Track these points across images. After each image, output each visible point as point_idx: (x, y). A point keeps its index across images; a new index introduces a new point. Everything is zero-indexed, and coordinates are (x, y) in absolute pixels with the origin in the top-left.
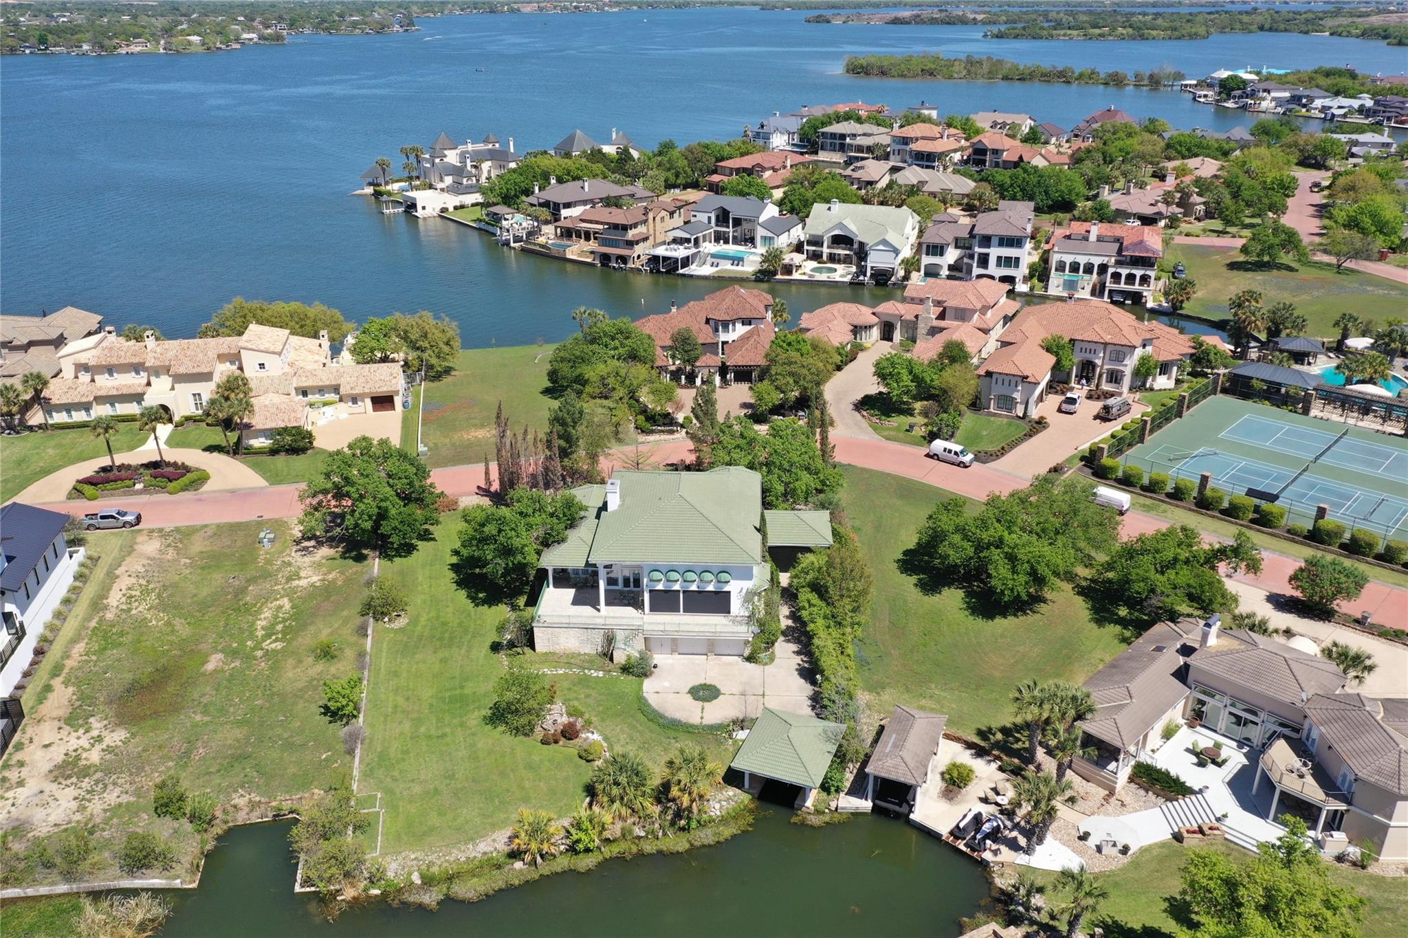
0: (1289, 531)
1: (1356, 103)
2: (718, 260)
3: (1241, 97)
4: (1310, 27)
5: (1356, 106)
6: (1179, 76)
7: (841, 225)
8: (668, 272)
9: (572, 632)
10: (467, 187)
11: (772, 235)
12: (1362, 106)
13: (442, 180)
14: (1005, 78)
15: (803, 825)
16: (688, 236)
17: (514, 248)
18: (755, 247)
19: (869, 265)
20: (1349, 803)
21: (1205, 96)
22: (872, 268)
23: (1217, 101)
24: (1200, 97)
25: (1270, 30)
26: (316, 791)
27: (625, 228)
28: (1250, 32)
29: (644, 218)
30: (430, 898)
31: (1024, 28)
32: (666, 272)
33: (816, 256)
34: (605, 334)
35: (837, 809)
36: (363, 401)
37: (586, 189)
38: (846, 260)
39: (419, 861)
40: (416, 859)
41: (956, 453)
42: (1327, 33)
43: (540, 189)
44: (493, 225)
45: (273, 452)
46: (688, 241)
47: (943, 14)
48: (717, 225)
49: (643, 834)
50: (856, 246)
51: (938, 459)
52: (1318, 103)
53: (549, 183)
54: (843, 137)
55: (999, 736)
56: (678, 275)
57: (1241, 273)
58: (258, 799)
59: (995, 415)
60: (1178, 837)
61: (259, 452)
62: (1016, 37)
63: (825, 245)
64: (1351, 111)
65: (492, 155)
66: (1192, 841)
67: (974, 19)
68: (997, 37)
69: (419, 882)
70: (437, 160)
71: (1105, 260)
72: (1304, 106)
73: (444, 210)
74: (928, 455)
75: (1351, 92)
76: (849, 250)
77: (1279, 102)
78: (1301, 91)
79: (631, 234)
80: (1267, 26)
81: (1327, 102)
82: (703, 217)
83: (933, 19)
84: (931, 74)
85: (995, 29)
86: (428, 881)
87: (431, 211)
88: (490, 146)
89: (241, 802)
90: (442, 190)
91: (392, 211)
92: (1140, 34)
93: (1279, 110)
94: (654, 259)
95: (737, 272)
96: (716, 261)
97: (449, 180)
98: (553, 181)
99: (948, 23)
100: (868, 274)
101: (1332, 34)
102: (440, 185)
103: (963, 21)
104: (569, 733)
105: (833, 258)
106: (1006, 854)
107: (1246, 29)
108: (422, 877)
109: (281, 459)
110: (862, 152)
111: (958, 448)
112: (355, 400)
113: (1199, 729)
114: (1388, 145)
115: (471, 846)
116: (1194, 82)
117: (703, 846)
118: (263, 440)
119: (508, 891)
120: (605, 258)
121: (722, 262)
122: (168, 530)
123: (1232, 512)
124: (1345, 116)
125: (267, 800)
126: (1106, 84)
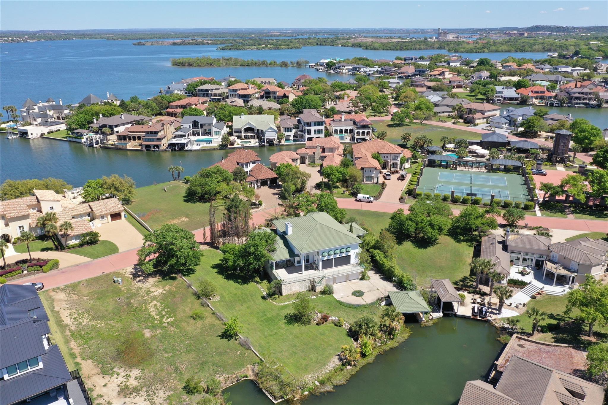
0: (484, 205)
1: (375, 70)
2: (200, 143)
3: (335, 69)
4: (334, 44)
5: (376, 70)
6: (307, 62)
7: (249, 124)
8: (180, 150)
9: (297, 284)
10: (51, 122)
11: (219, 130)
12: (377, 70)
13: (35, 120)
14: (241, 65)
15: (426, 326)
16: (184, 134)
17: (96, 147)
18: (212, 136)
19: (266, 138)
20: (577, 273)
21: (321, 69)
22: (267, 139)
23: (327, 71)
24: (320, 69)
25: (320, 45)
26: (249, 366)
27: (156, 133)
28: (314, 46)
29: (162, 128)
30: (329, 388)
31: (232, 46)
32: (179, 150)
33: (239, 137)
34: (212, 172)
35: (432, 319)
36: (107, 217)
37: (123, 118)
38: (253, 137)
39: (313, 377)
40: (311, 377)
41: (368, 198)
42: (340, 46)
43: (96, 120)
44: (79, 138)
45: (81, 245)
46: (185, 136)
47: (194, 41)
48: (193, 128)
49: (380, 345)
50: (256, 131)
51: (361, 201)
52: (362, 70)
53: (99, 117)
54: (207, 90)
55: (461, 283)
56: (185, 150)
57: (393, 128)
58: (227, 376)
59: (367, 184)
60: (533, 297)
61: (74, 247)
62: (230, 49)
63: (243, 132)
64: (374, 72)
65: (52, 108)
66: (538, 297)
67: (207, 43)
68: (222, 49)
69: (319, 384)
70: (31, 111)
71: (352, 128)
72: (358, 71)
73: (43, 134)
74: (356, 200)
75: (371, 65)
76: (253, 133)
77: (349, 70)
78: (355, 66)
79: (160, 135)
80: (319, 43)
81: (365, 69)
82: (186, 126)
83: (190, 43)
84: (211, 65)
85: (221, 46)
86: (322, 383)
87: (36, 135)
88: (51, 103)
89: (221, 379)
90: (36, 125)
91: (13, 137)
92: (277, 47)
93: (350, 73)
94: (172, 145)
95: (211, 146)
96: (199, 143)
97: (39, 120)
98: (101, 116)
99: (197, 45)
100: (266, 142)
101: (342, 46)
102: (35, 123)
103: (203, 44)
104: (325, 319)
105: (246, 137)
106: (494, 317)
107: (312, 45)
108: (319, 382)
109: (87, 248)
110: (217, 96)
111: (368, 196)
112: (103, 217)
113: (514, 266)
114: (399, 83)
115: (327, 366)
116: (314, 64)
117: (402, 342)
118: (74, 241)
119: (352, 377)
120: (148, 147)
121: (201, 143)
122: (63, 287)
123: (465, 202)
124: (373, 74)
125: (231, 375)
126: (281, 66)
